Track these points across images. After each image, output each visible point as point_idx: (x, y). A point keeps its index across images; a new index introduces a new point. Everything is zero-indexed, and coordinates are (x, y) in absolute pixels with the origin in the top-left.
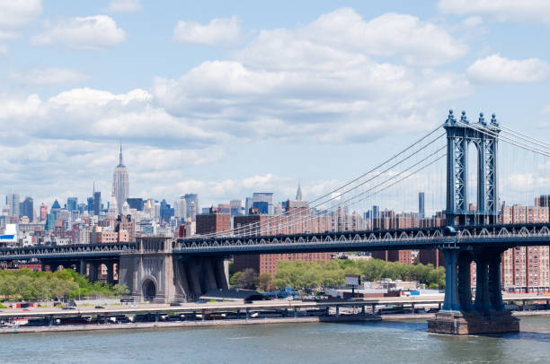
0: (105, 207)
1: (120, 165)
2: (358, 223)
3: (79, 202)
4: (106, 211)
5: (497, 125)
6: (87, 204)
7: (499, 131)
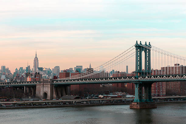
0: (31, 70)
1: (36, 57)
2: (108, 75)
3: (23, 69)
4: (31, 71)
5: (151, 45)
6: (26, 69)
7: (151, 47)
